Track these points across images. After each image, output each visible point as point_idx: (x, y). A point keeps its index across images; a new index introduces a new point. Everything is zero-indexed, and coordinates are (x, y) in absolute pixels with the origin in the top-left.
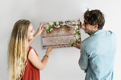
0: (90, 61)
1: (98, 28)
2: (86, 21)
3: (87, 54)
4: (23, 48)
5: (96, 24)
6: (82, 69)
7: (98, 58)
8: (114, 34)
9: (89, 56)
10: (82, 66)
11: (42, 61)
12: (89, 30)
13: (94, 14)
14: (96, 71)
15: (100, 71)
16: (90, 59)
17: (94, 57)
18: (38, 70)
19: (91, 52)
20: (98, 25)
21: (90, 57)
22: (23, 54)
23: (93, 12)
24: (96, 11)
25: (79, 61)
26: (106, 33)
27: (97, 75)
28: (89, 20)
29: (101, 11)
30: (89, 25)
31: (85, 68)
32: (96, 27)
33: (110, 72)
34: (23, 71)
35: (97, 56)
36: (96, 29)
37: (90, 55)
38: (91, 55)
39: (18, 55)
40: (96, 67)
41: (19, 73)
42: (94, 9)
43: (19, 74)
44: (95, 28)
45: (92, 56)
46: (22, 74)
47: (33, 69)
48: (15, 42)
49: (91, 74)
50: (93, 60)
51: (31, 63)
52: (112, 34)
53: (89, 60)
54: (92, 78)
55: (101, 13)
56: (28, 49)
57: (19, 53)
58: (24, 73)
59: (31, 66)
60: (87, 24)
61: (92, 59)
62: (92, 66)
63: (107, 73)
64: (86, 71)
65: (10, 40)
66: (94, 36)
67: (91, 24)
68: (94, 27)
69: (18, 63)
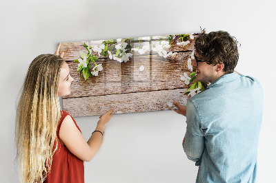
0: (207, 141)
1: (225, 70)
2: (197, 55)
3: (200, 127)
4: (49, 114)
5: (219, 62)
6: (190, 158)
7: (225, 135)
8: (258, 83)
9: (204, 130)
10: (191, 153)
11: (89, 142)
12: (204, 75)
13: (216, 41)
14: (220, 162)
15: (229, 162)
16: (208, 136)
17: (216, 133)
18: (81, 161)
19: (208, 123)
20: (225, 63)
21: (207, 132)
22: (49, 128)
23: (214, 36)
24: (220, 33)
25: (184, 141)
26: (242, 81)
27: (222, 172)
28: (204, 54)
29: (231, 35)
30: (205, 63)
31: (197, 156)
32: (220, 67)
33: (250, 165)
34: (49, 163)
35: (221, 129)
36: (221, 72)
37: (207, 129)
38: (209, 127)
39: (39, 130)
40: (220, 154)
41: (40, 167)
42: (216, 30)
43: (40, 170)
44: (217, 71)
45: (212, 130)
46: (46, 171)
47: (71, 159)
48: (32, 101)
49: (209, 168)
50: (214, 139)
51: (65, 146)
52: (255, 83)
53: (206, 139)
54: (212, 178)
55: (231, 39)
56: (60, 116)
57: (40, 126)
58: (50, 169)
59: (66, 153)
60: (200, 61)
61: (212, 136)
62: (211, 152)
63: (244, 165)
64: (198, 162)
65: (20, 97)
66: (215, 88)
67: (210, 62)
68: (215, 68)
69: (38, 146)
